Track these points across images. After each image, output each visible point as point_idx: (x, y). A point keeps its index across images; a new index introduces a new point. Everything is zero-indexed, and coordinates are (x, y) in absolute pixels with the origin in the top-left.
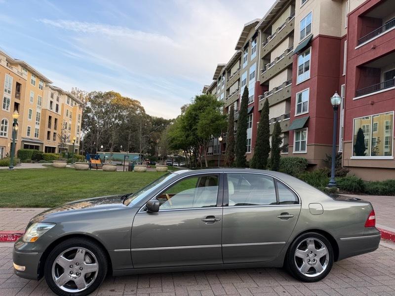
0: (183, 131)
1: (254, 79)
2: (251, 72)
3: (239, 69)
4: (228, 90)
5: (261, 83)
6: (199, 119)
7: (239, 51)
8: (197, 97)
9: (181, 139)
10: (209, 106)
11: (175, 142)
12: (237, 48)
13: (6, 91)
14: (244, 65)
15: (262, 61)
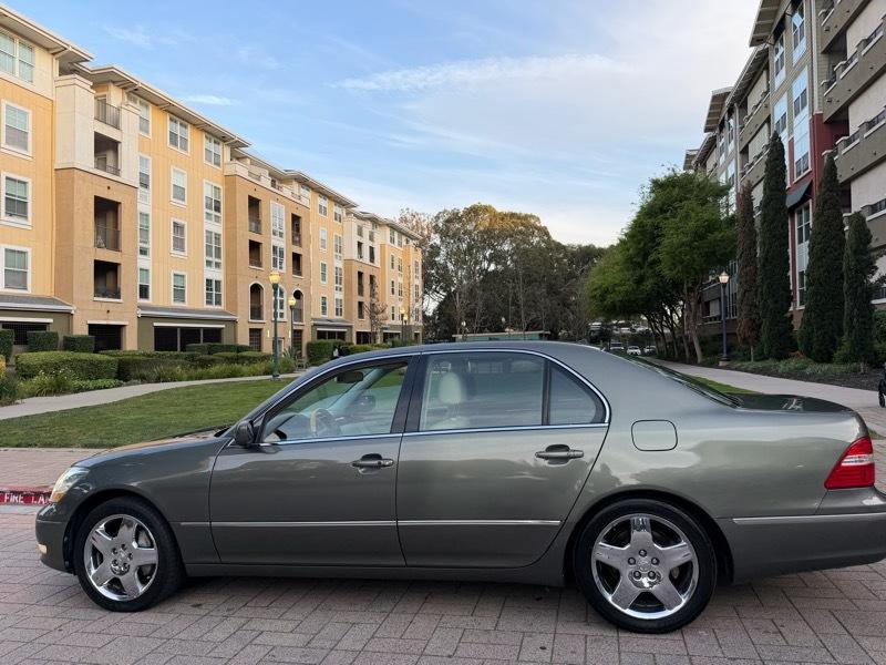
0: (628, 270)
1: (805, 112)
2: (796, 94)
3: (766, 93)
4: (745, 151)
5: (825, 118)
6: (663, 235)
7: (761, 48)
8: (655, 183)
9: (622, 289)
10: (686, 199)
11: (610, 299)
12: (755, 42)
13: (274, 234)
14: (778, 80)
15: (824, 59)
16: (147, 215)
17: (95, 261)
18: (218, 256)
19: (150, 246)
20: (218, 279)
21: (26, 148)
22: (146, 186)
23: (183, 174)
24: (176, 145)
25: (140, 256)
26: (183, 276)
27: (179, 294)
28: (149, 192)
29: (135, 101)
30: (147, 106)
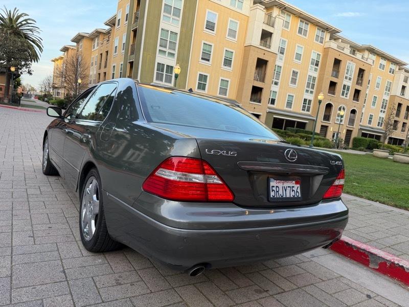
13: (346, 78)
16: (281, 67)
17: (253, 86)
18: (313, 88)
19: (279, 81)
20: (310, 99)
21: (235, 37)
22: (282, 53)
23: (302, 48)
24: (301, 34)
25: (273, 85)
26: (293, 96)
27: (289, 104)
28: (284, 56)
29: (284, 13)
30: (290, 16)
